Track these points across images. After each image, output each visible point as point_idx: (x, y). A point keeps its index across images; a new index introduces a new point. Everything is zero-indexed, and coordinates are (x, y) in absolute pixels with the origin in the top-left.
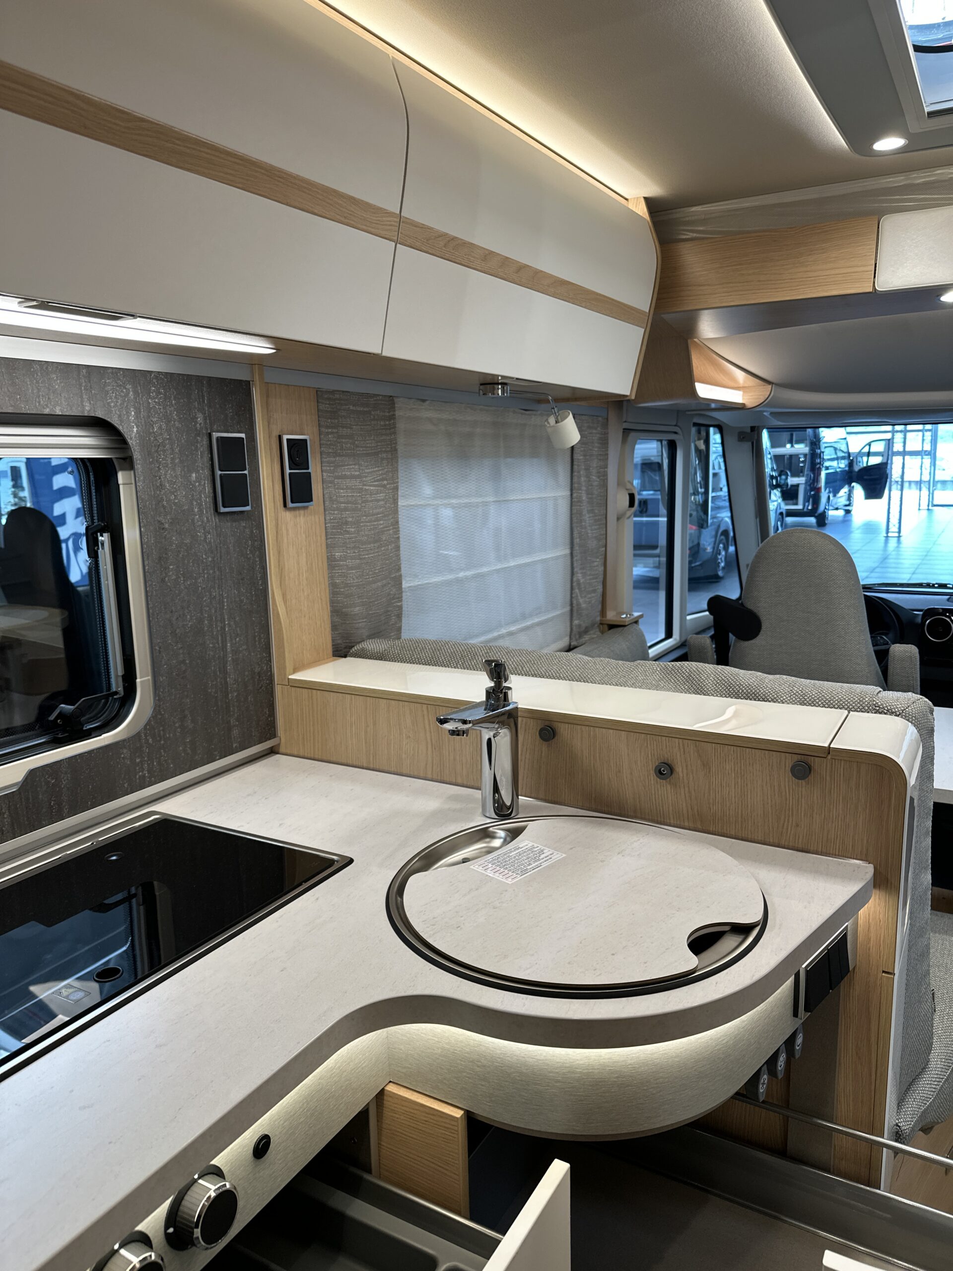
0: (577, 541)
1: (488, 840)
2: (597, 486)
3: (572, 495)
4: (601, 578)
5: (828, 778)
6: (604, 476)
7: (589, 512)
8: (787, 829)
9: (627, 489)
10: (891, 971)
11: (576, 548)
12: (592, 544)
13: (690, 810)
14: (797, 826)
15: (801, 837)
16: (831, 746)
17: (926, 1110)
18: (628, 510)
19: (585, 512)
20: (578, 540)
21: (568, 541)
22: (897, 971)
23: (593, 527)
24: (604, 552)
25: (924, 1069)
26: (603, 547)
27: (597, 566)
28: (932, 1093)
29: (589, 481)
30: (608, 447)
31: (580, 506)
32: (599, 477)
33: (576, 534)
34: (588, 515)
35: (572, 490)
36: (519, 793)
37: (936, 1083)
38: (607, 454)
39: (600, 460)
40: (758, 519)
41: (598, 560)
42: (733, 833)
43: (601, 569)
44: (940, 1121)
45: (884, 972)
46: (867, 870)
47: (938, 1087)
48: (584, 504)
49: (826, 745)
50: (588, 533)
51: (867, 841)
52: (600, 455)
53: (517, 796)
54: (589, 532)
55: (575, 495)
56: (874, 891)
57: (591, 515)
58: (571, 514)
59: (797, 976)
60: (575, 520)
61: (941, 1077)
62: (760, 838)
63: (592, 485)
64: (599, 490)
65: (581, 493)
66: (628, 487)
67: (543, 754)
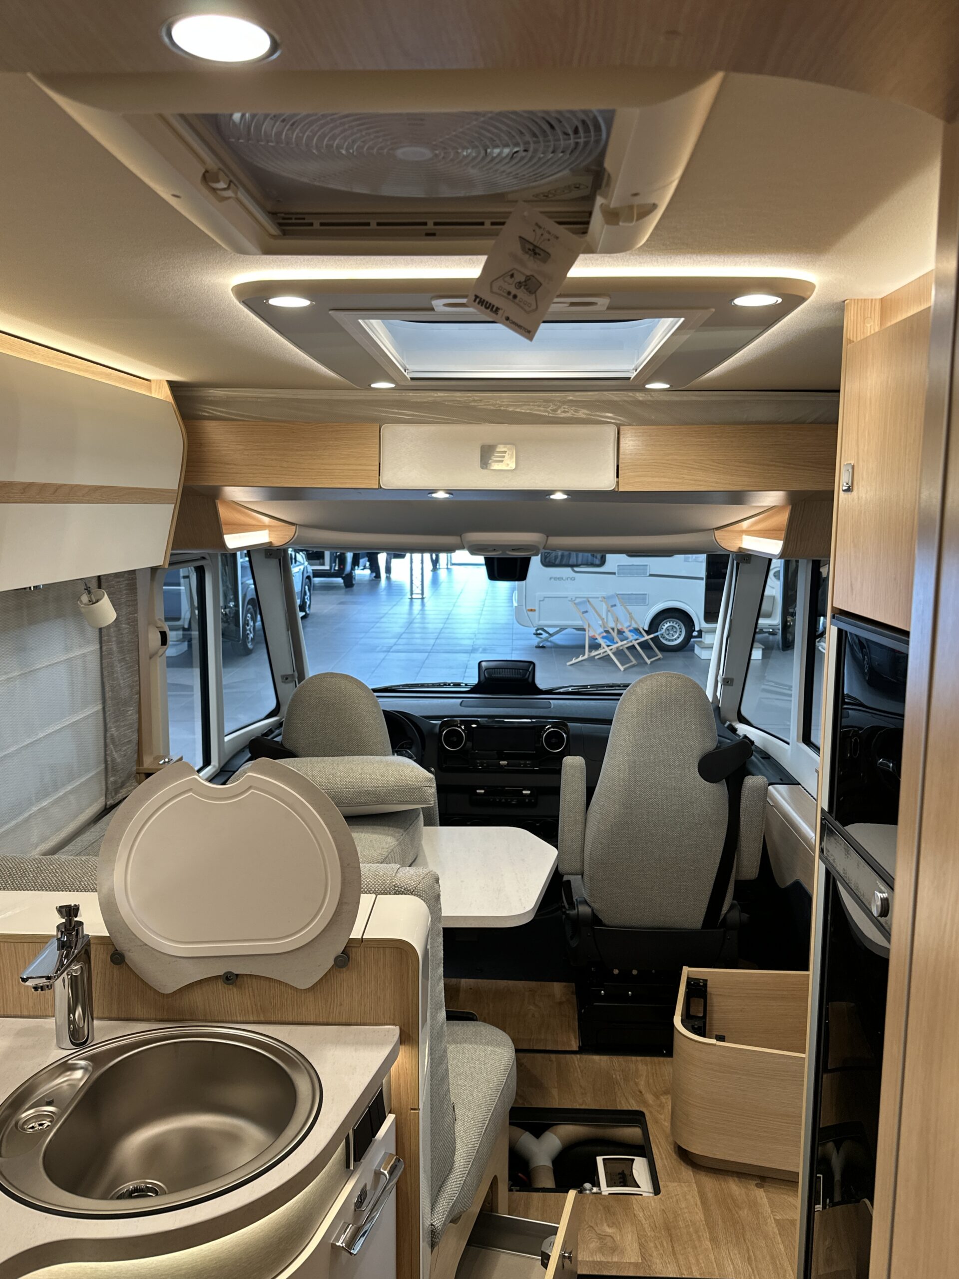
0: (108, 695)
1: (68, 1073)
2: (127, 633)
3: (101, 648)
4: (136, 726)
5: (363, 963)
6: (133, 622)
7: (120, 661)
8: (333, 1008)
9: (157, 627)
10: (417, 1108)
11: (109, 702)
12: (125, 693)
13: (254, 1006)
14: (341, 1005)
15: (344, 1013)
16: (364, 937)
17: (453, 1204)
18: (160, 648)
19: (116, 663)
20: (110, 693)
21: (99, 696)
22: (421, 1107)
23: (125, 676)
24: (138, 699)
25: (450, 1171)
26: (137, 694)
27: (131, 715)
28: (458, 1189)
29: (119, 630)
30: (137, 593)
31: (111, 658)
32: (128, 624)
33: (107, 689)
34: (119, 665)
35: (101, 643)
36: (95, 1016)
37: (460, 1179)
38: (136, 600)
39: (129, 606)
40: (290, 632)
41: (132, 708)
42: (290, 1019)
43: (136, 717)
44: (465, 1209)
45: (412, 1109)
46: (394, 1031)
47: (462, 1182)
48: (115, 655)
49: (360, 937)
50: (119, 684)
51: (394, 1009)
52: (129, 601)
53: (93, 1020)
54: (121, 682)
55: (104, 648)
56: (401, 1047)
57: (123, 663)
58: (102, 668)
59: (347, 1138)
60: (106, 673)
61: (464, 1172)
62: (312, 1020)
63: (122, 634)
64: (130, 637)
65: (111, 645)
66: (159, 625)
67: (115, 976)
